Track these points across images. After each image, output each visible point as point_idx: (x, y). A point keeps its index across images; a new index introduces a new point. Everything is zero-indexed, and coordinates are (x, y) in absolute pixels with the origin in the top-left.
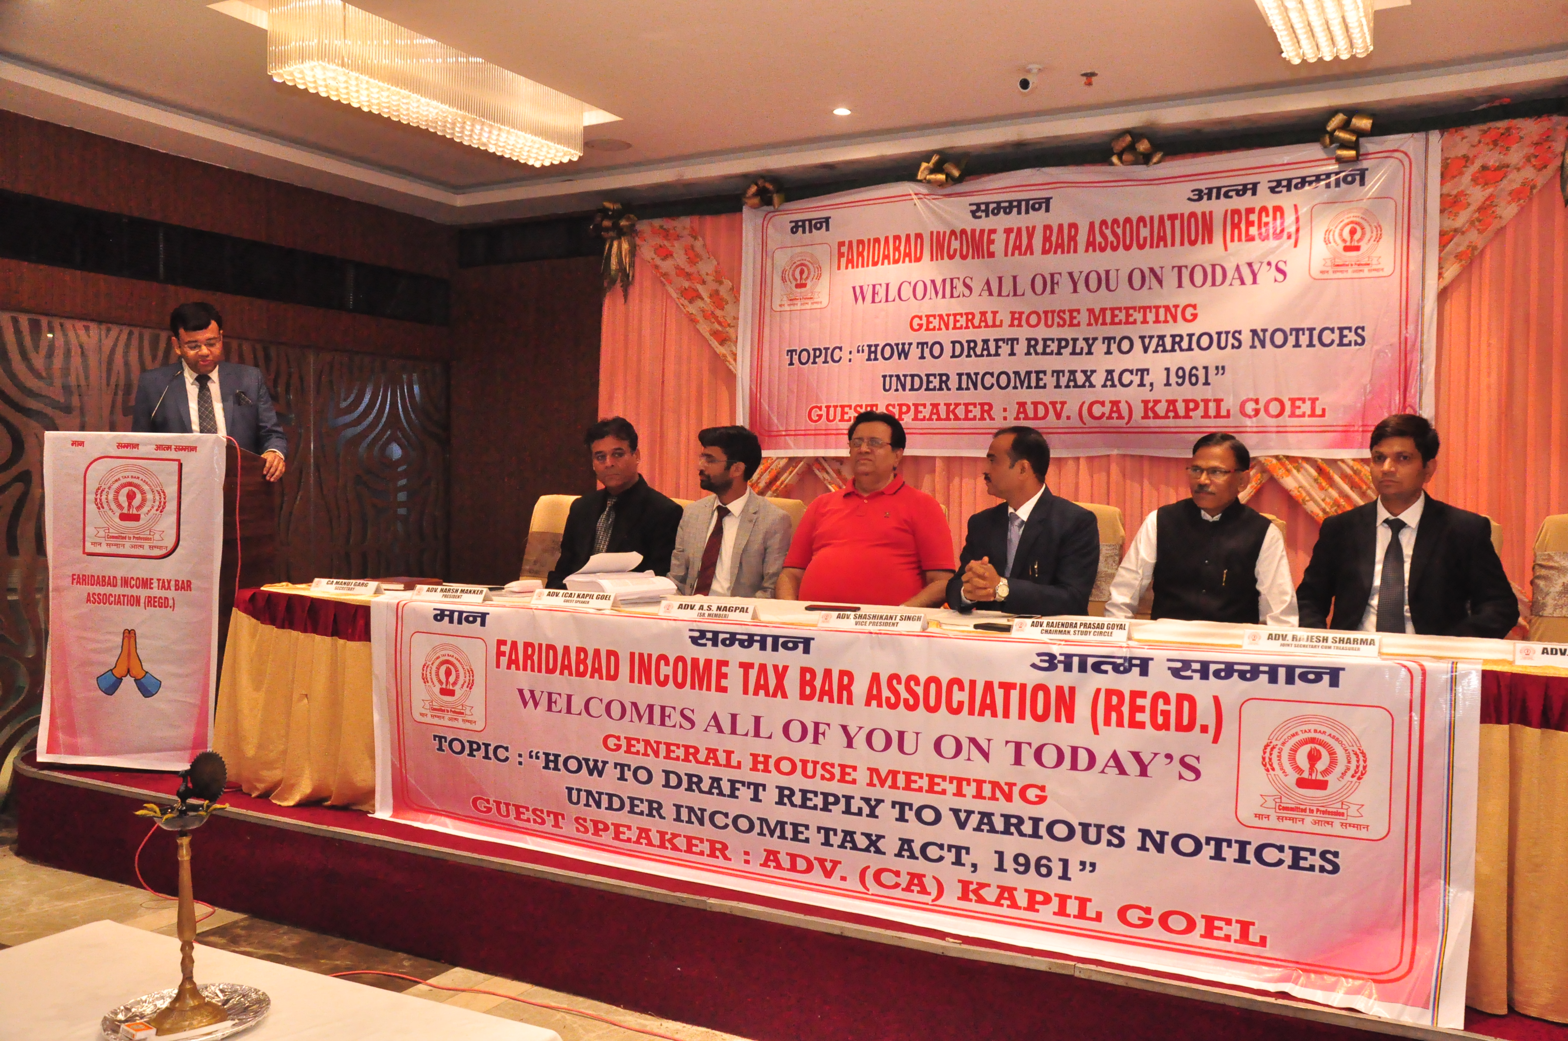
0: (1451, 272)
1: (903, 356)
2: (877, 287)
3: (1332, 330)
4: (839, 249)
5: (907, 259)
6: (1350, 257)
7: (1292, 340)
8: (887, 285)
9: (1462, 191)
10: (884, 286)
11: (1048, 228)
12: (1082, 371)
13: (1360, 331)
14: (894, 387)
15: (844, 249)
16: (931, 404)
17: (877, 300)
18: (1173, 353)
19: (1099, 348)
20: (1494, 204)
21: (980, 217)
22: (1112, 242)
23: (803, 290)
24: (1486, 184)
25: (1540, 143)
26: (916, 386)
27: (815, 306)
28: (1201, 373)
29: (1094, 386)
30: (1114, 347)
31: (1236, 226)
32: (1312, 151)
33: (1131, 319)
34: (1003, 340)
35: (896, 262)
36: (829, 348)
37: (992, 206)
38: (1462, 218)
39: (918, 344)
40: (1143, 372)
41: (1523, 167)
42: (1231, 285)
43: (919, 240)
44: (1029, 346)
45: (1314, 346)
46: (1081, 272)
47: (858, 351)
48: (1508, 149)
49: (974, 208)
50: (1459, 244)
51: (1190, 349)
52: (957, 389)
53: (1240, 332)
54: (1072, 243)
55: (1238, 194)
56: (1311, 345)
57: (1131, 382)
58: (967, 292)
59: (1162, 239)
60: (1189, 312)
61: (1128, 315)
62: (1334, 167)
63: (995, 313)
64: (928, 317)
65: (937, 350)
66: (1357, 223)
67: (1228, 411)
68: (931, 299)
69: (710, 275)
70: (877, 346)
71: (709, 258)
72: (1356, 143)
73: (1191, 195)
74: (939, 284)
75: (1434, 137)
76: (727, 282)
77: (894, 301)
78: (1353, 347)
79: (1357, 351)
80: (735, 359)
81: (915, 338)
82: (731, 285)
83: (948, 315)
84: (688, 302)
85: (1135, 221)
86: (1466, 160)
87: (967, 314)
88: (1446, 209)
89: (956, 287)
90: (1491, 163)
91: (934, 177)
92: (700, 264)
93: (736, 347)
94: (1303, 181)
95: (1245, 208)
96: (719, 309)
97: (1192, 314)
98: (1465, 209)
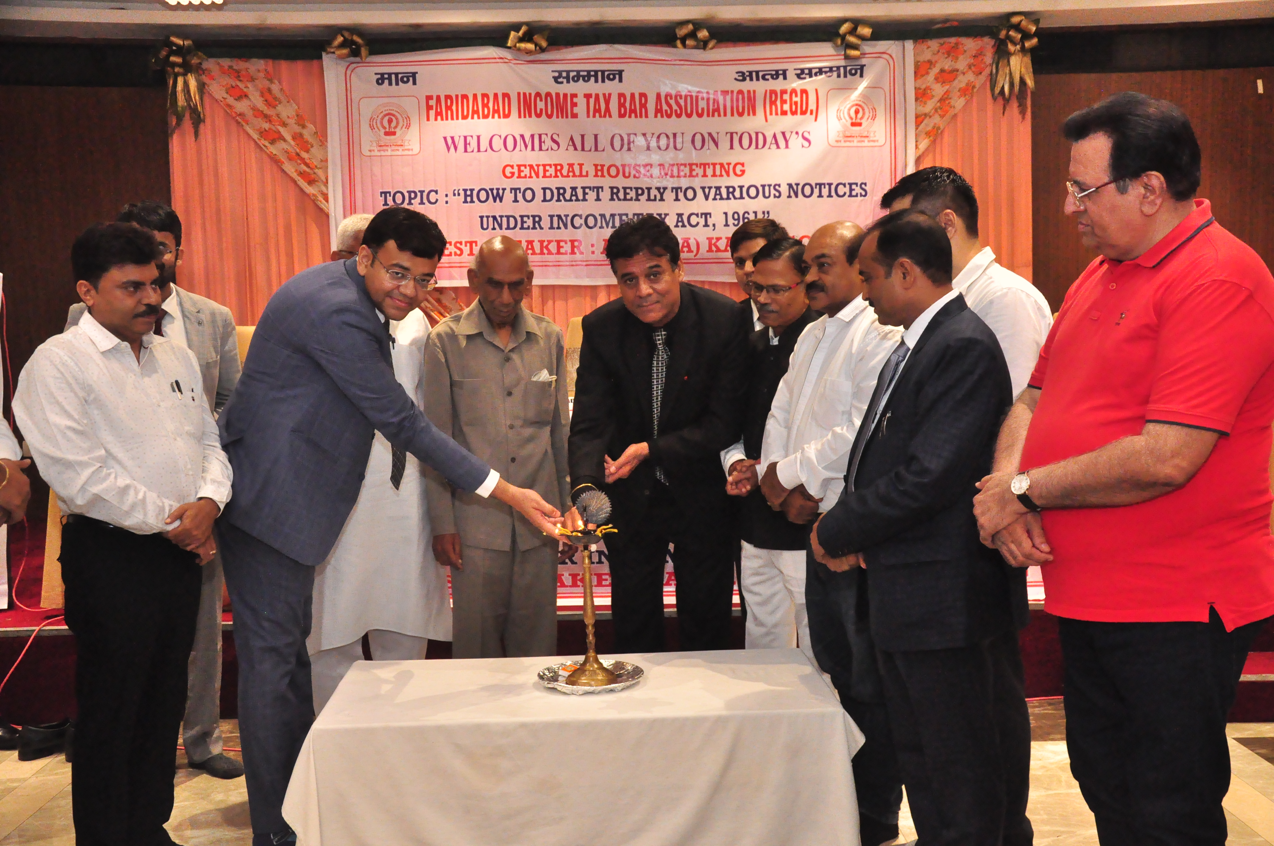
0: (924, 144)
1: (498, 199)
2: (469, 139)
3: (844, 185)
4: (427, 103)
5: (496, 115)
7: (816, 191)
8: (479, 137)
9: (929, 86)
10: (475, 138)
11: (621, 95)
13: (863, 186)
14: (491, 226)
15: (433, 103)
16: (526, 241)
17: (469, 149)
18: (729, 201)
19: (669, 196)
20: (950, 97)
21: (562, 83)
22: (676, 111)
23: (392, 137)
24: (943, 82)
25: (979, 55)
26: (512, 225)
30: (681, 196)
31: (773, 103)
32: (826, 48)
33: (694, 173)
34: (590, 188)
35: (486, 117)
36: (424, 191)
37: (572, 74)
38: (929, 106)
39: (511, 189)
40: (706, 215)
41: (967, 72)
42: (769, 148)
43: (506, 99)
44: (612, 193)
45: (832, 197)
46: (653, 134)
47: (454, 195)
48: (957, 58)
49: (556, 74)
50: (928, 124)
51: (742, 197)
52: (550, 228)
53: (779, 186)
54: (643, 110)
55: (772, 78)
56: (830, 196)
57: (698, 223)
58: (555, 146)
60: (739, 169)
61: (691, 170)
62: (842, 63)
63: (581, 165)
64: (519, 166)
65: (529, 195)
66: (860, 105)
68: (521, 151)
69: (291, 118)
70: (472, 190)
71: (288, 102)
72: (859, 45)
73: (736, 76)
74: (528, 138)
75: (909, 45)
76: (311, 126)
77: (486, 151)
78: (859, 198)
79: (862, 200)
80: (327, 200)
81: (508, 184)
82: (314, 129)
83: (538, 166)
84: (270, 143)
85: (694, 94)
86: (930, 64)
87: (556, 165)
88: (919, 99)
89: (544, 142)
90: (946, 68)
91: (522, 45)
92: (280, 108)
93: (327, 187)
94: (820, 71)
95: (779, 89)
96: (305, 152)
97: (741, 171)
98: (931, 99)
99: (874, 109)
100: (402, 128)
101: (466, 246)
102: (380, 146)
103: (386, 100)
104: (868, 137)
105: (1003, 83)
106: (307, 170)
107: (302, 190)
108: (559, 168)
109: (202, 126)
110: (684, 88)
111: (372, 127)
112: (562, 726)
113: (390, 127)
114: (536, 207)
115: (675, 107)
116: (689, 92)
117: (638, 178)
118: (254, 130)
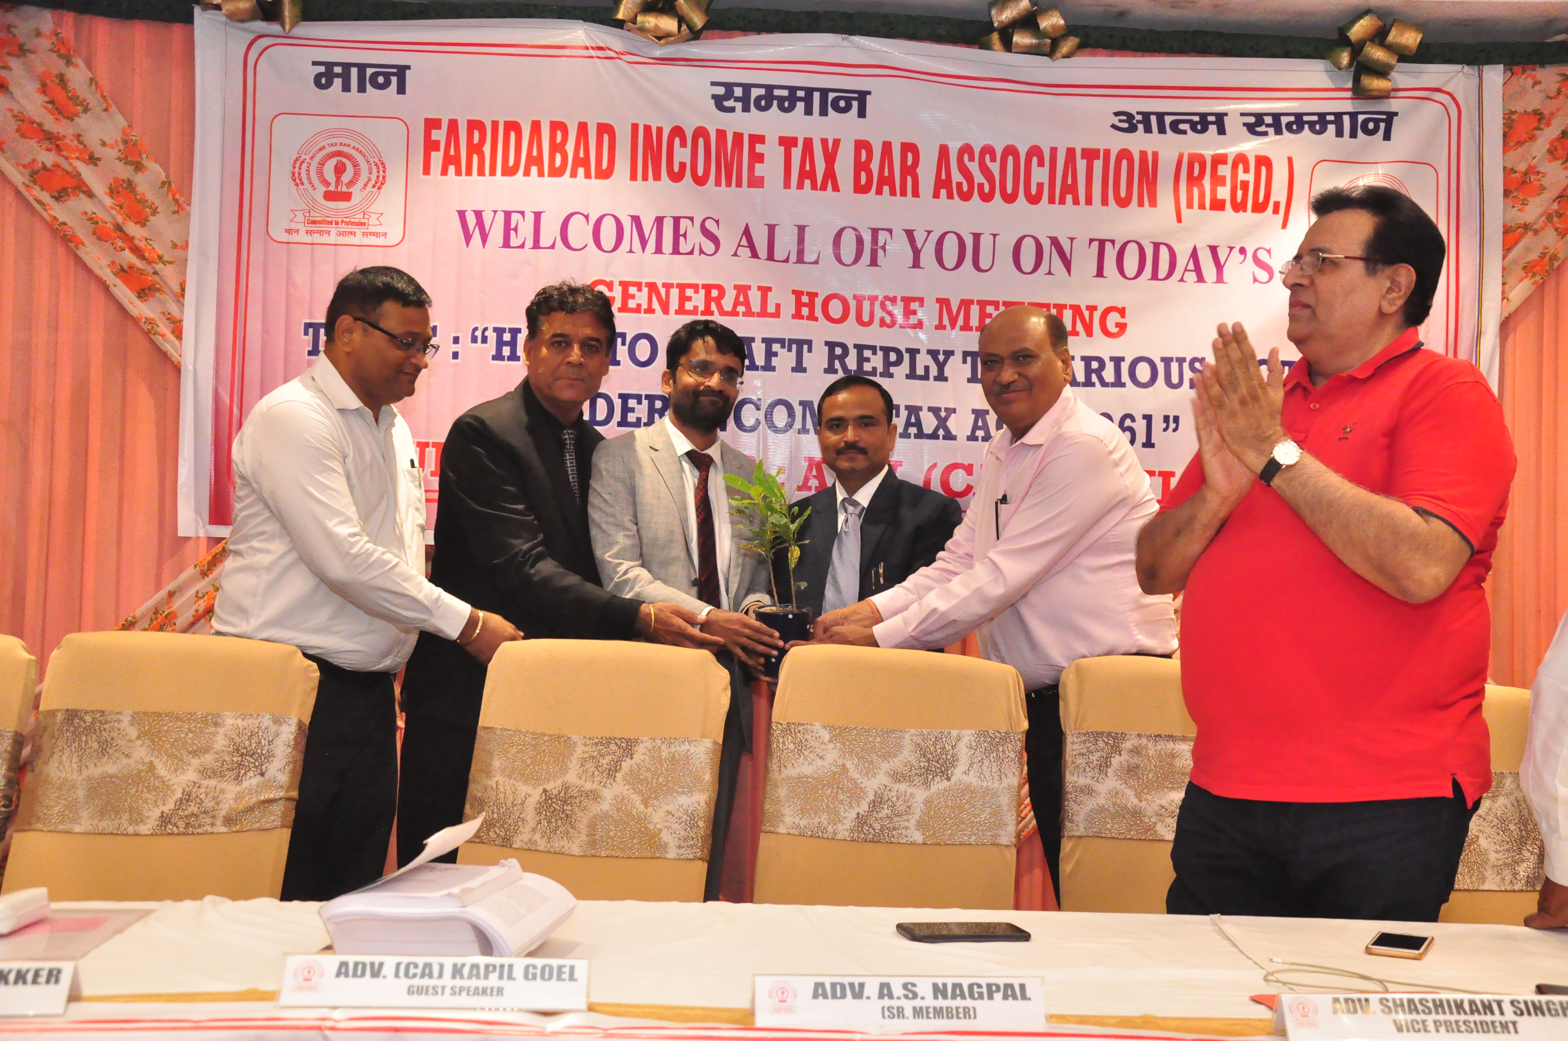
0: (1521, 290)
2: (515, 217)
4: (427, 135)
5: (581, 171)
8: (538, 215)
9: (1534, 167)
10: (530, 217)
11: (862, 145)
12: (930, 409)
15: (439, 135)
17: (514, 242)
18: (1090, 389)
19: (958, 370)
21: (732, 110)
22: (981, 186)
23: (342, 205)
28: (1140, 426)
29: (954, 438)
31: (1194, 180)
32: (1312, 73)
34: (781, 342)
35: (556, 172)
37: (755, 93)
38: (1534, 211)
42: (1182, 280)
43: (606, 138)
44: (832, 357)
46: (929, 232)
47: (474, 340)
49: (721, 91)
51: (1118, 383)
54: (909, 179)
55: (1194, 129)
58: (709, 247)
59: (1070, 189)
60: (1113, 320)
62: (1347, 106)
63: (765, 291)
64: (625, 285)
65: (643, 350)
68: (631, 251)
69: (112, 147)
70: (514, 331)
71: (106, 110)
72: (1390, 68)
73: (1115, 120)
74: (648, 225)
75: (1494, 75)
76: (155, 167)
77: (553, 247)
80: (178, 333)
82: (164, 174)
83: (668, 286)
84: (52, 197)
85: (1023, 150)
86: (1540, 118)
87: (708, 288)
88: (1511, 192)
89: (685, 235)
91: (651, 21)
92: (83, 121)
93: (181, 305)
94: (1298, 123)
95: (1208, 153)
96: (136, 223)
97: (1118, 325)
98: (1539, 195)
100: (365, 185)
102: (314, 222)
103: (334, 123)
106: (138, 263)
107: (122, 309)
108: (714, 295)
110: (999, 137)
111: (297, 180)
115: (979, 178)
116: (1009, 145)
117: (889, 326)
118: (18, 164)
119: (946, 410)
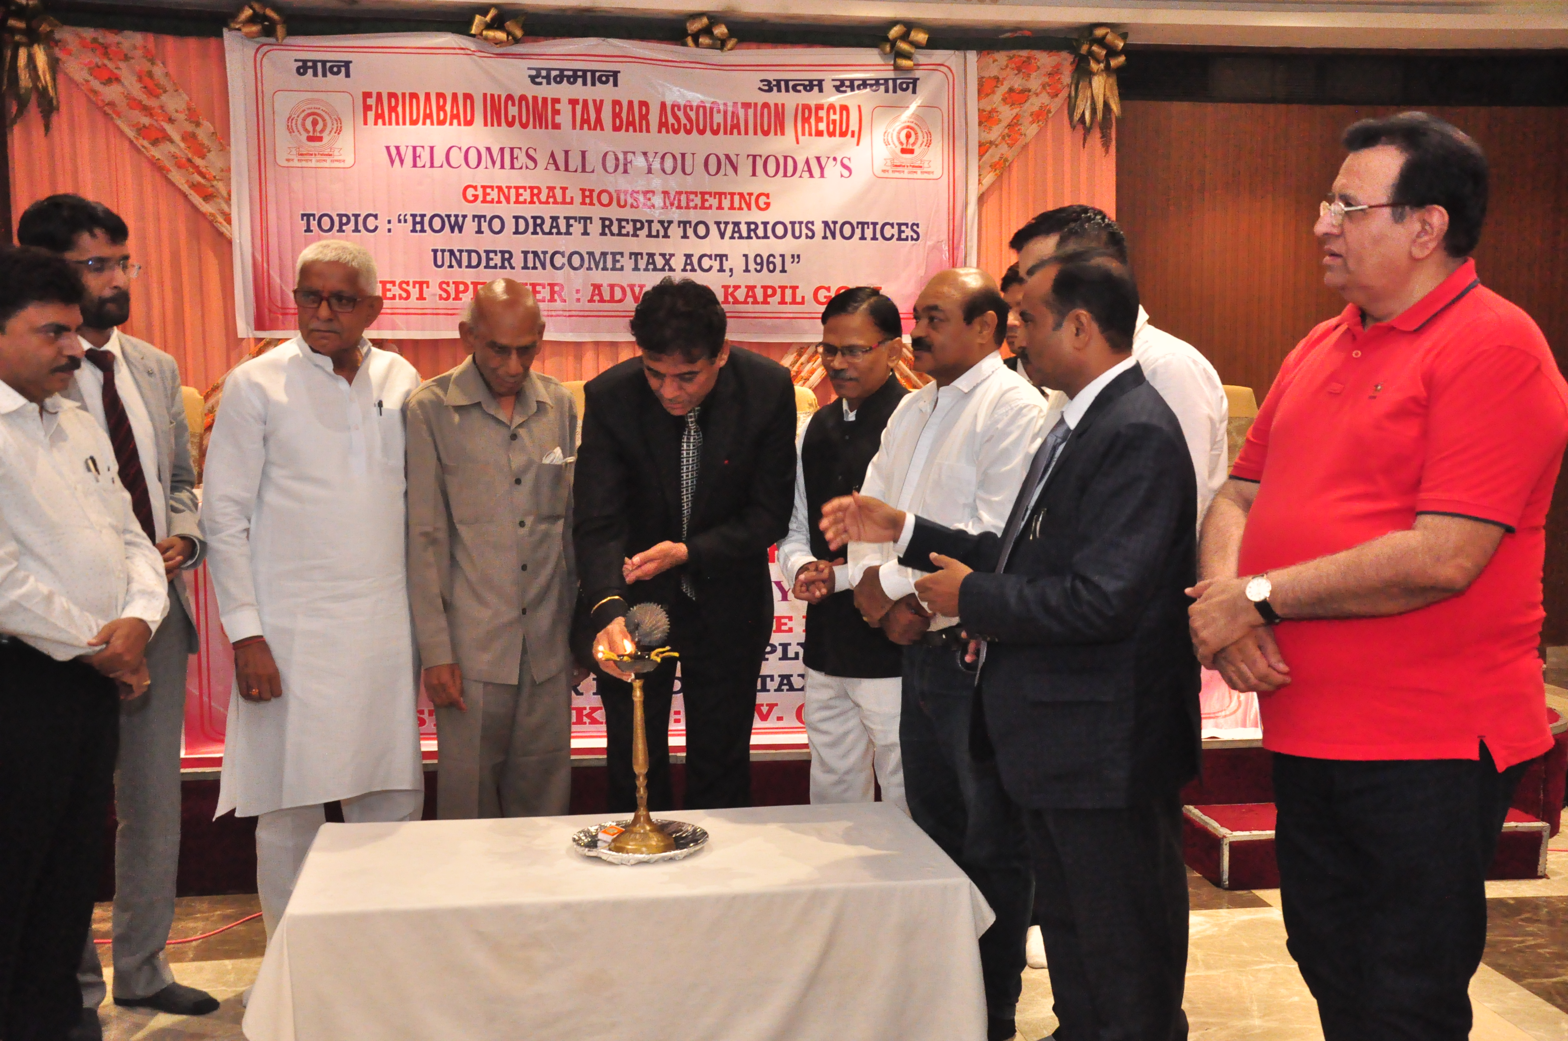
0: (989, 179)
1: (456, 229)
2: (419, 150)
3: (892, 225)
4: (364, 101)
5: (455, 122)
6: (906, 159)
7: (858, 232)
8: (432, 148)
9: (995, 108)
10: (428, 150)
11: (616, 103)
12: (660, 254)
13: (915, 227)
14: (447, 263)
15: (371, 102)
17: (419, 164)
18: (750, 241)
19: (675, 231)
20: (1020, 122)
21: (540, 83)
22: (685, 125)
23: (317, 144)
24: (1013, 104)
25: (1055, 73)
26: (474, 263)
27: (336, 164)
28: (778, 261)
29: (674, 270)
30: (690, 232)
31: (806, 120)
32: (871, 56)
33: (707, 204)
34: (575, 218)
35: (441, 123)
36: (359, 215)
37: (554, 73)
38: (995, 133)
40: (722, 257)
41: (1041, 93)
42: (801, 177)
43: (469, 102)
44: (604, 226)
45: (877, 239)
46: (656, 153)
47: (400, 221)
48: (1029, 76)
49: (534, 73)
50: (993, 155)
51: (766, 237)
52: (523, 268)
53: (812, 223)
54: (644, 122)
55: (805, 89)
56: (874, 238)
57: (711, 268)
58: (531, 164)
60: (762, 201)
61: (704, 201)
62: (891, 75)
63: (564, 189)
64: (484, 188)
65: (496, 225)
66: (912, 128)
67: (803, 298)
68: (486, 168)
69: (181, 112)
70: (423, 216)
71: (176, 91)
72: (911, 54)
73: (761, 85)
74: (495, 152)
75: (972, 56)
76: (207, 125)
77: (441, 166)
78: (910, 242)
79: (914, 245)
80: (229, 220)
81: (470, 210)
82: (212, 128)
83: (509, 188)
84: (151, 144)
85: (708, 105)
86: (997, 81)
87: (532, 188)
88: (983, 123)
89: (517, 158)
90: (1016, 86)
91: (491, 34)
92: (164, 98)
93: (229, 206)
94: (864, 84)
95: (813, 103)
96: (199, 157)
97: (765, 203)
98: (998, 124)
99: (929, 133)
101: (414, 287)
102: (302, 155)
103: (309, 95)
104: (921, 167)
105: (1083, 107)
106: (203, 181)
107: (195, 207)
108: (535, 192)
109: (54, 118)
110: (695, 97)
111: (290, 130)
112: (617, 907)
113: (314, 130)
114: (506, 241)
115: (684, 121)
116: (702, 102)
117: (636, 208)
118: (129, 126)
119: (669, 254)
